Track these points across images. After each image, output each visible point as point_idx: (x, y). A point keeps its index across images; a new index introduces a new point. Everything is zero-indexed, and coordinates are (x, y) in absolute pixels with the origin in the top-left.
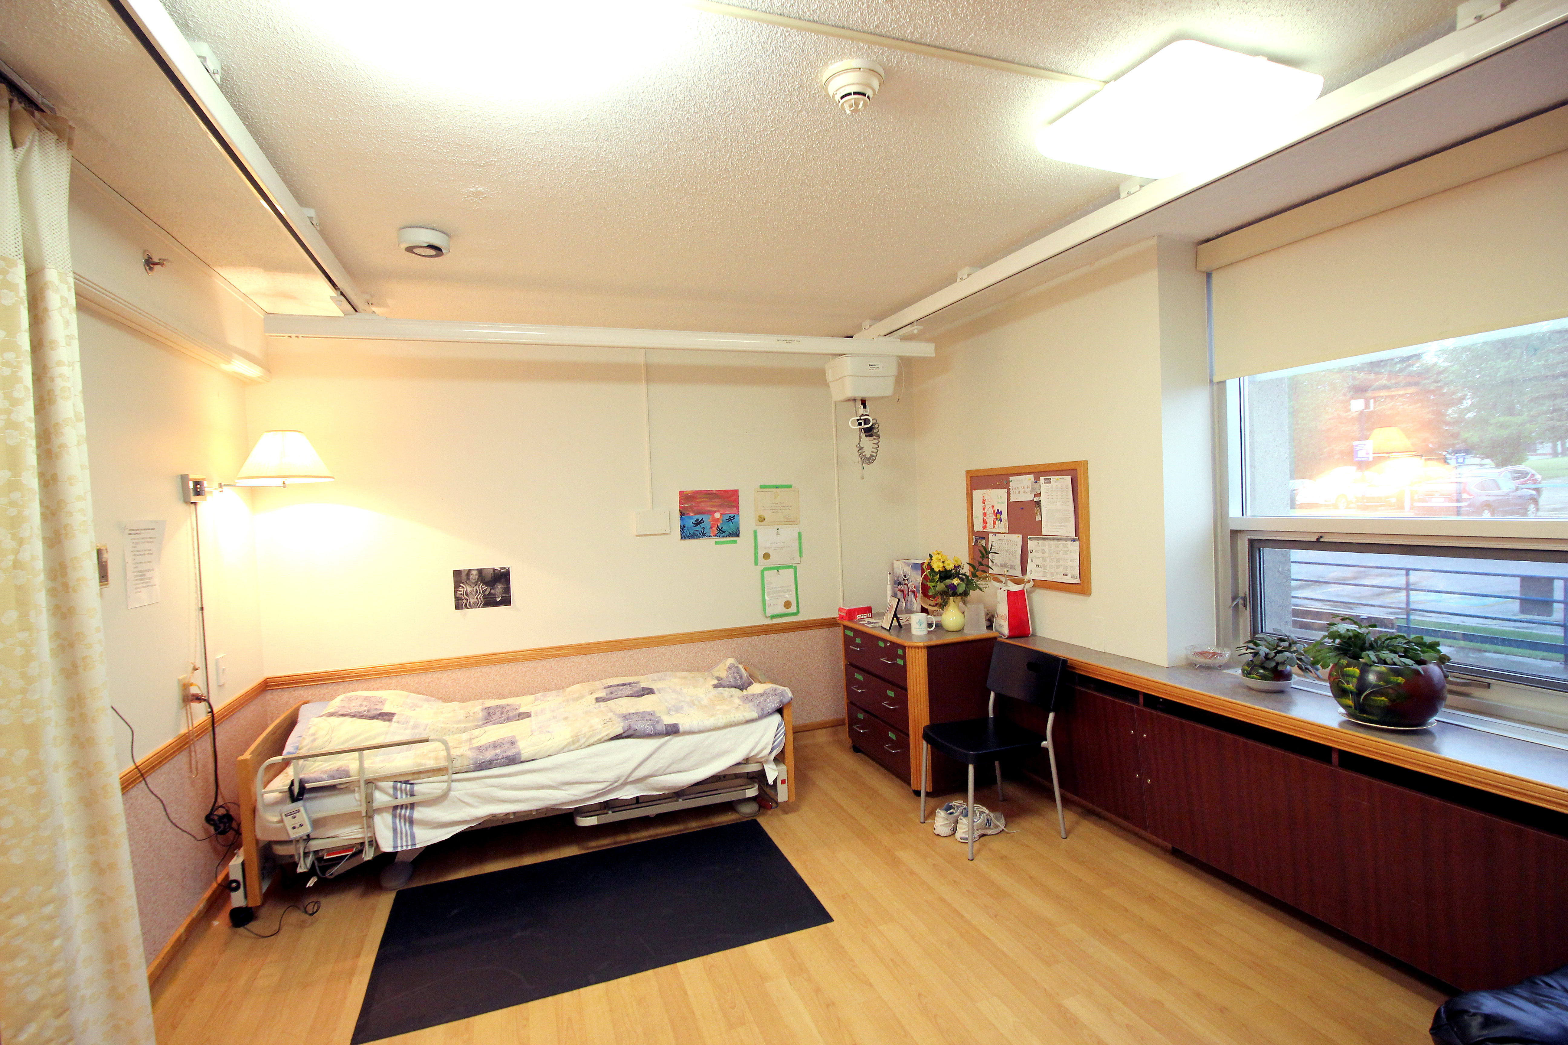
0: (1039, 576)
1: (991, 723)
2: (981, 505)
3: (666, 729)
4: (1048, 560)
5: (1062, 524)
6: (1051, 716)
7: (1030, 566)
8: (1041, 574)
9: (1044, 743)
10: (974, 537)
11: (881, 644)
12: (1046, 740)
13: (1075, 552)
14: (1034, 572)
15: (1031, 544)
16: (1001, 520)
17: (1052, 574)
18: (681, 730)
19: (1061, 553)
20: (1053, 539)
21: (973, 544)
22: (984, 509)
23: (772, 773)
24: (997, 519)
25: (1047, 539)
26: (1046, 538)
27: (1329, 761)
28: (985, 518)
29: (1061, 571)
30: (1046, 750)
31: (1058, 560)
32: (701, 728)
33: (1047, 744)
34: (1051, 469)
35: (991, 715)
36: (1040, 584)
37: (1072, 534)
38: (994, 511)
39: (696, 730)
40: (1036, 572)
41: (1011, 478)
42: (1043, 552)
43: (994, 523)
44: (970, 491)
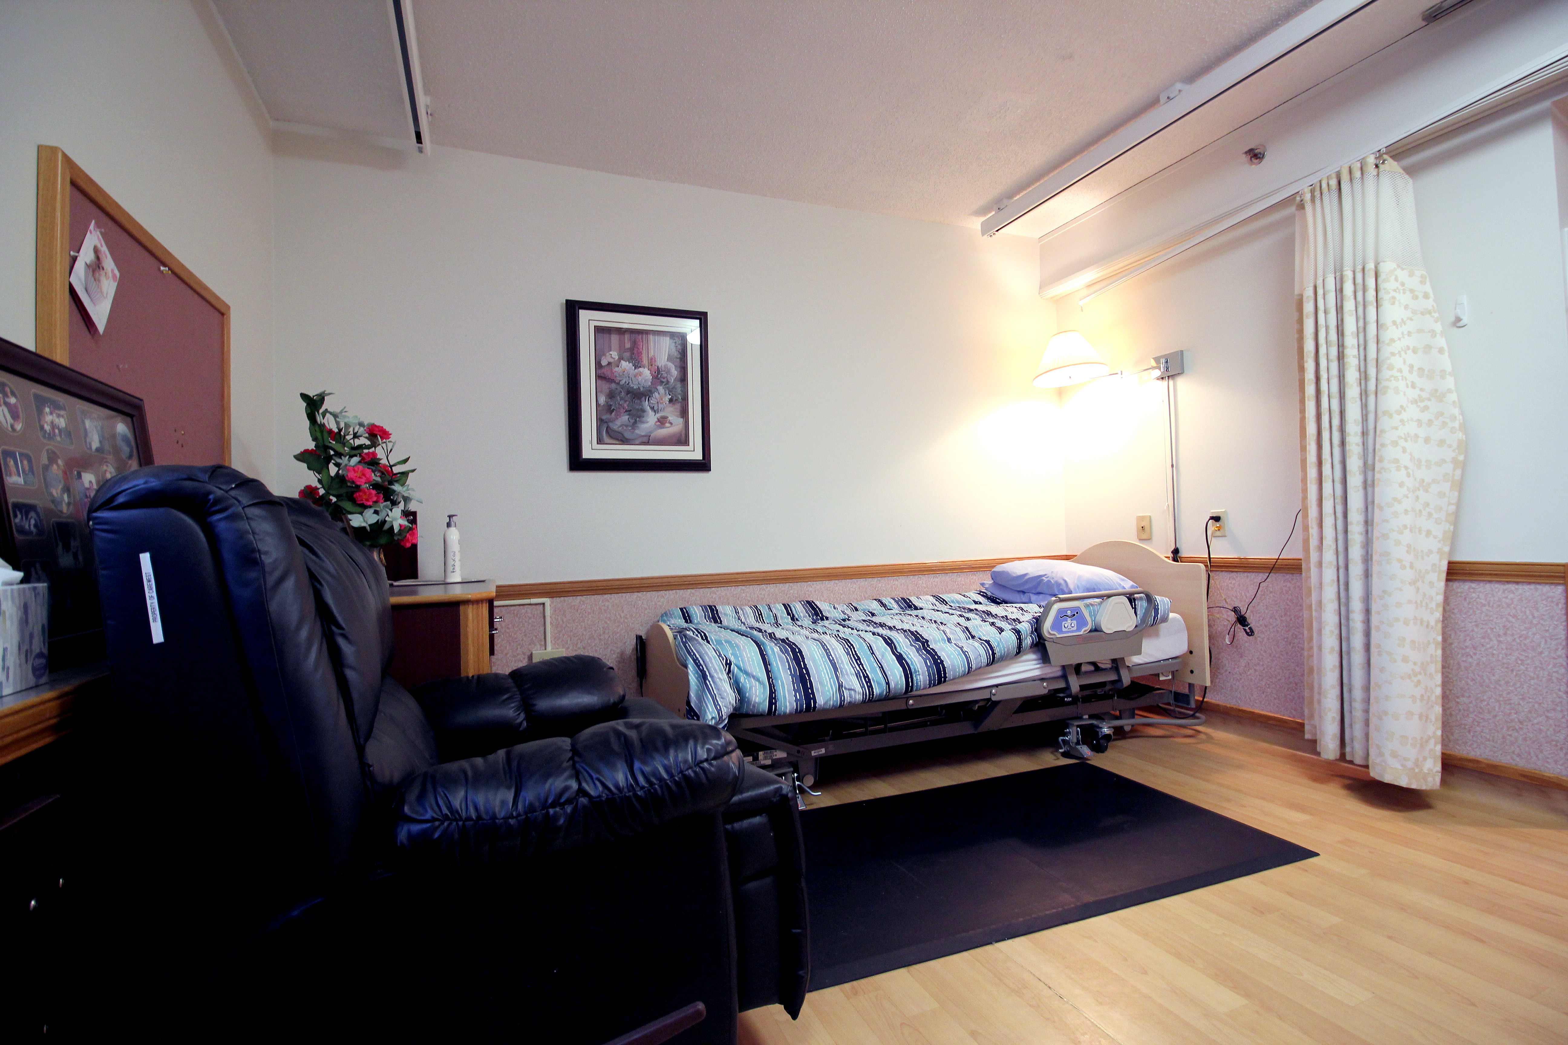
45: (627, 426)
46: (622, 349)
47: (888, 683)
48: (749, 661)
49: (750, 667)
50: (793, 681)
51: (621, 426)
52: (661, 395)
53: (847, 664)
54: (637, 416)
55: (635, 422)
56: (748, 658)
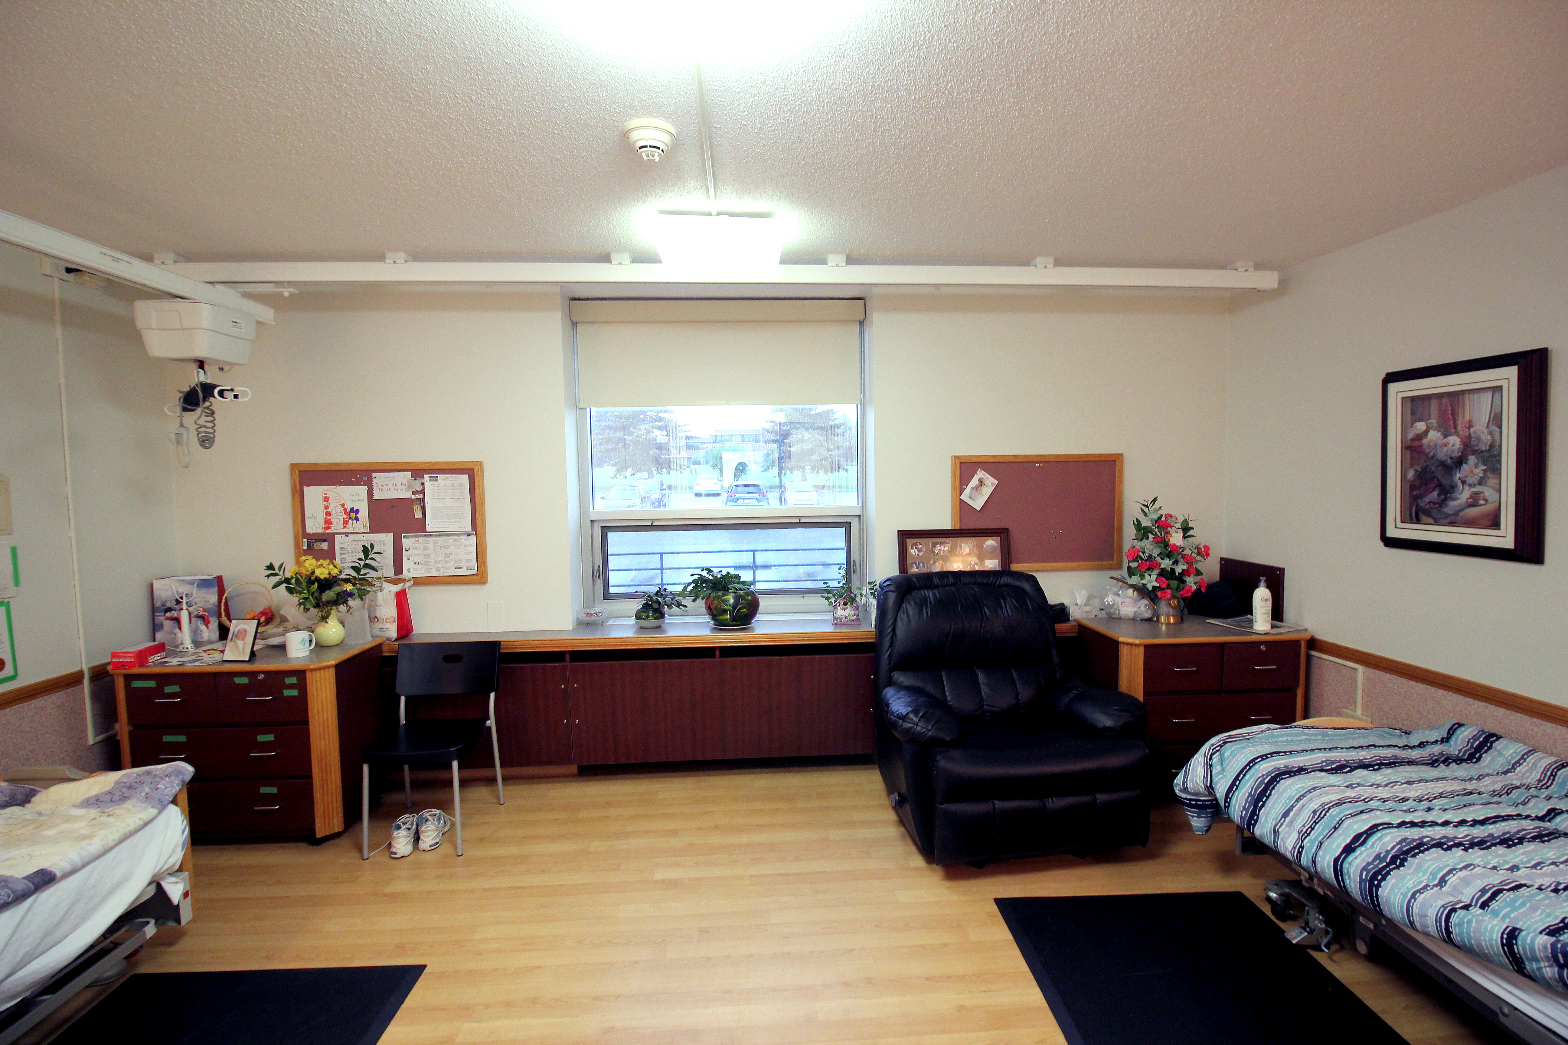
0: (421, 573)
1: (402, 729)
2: (321, 504)
3: (33, 883)
4: (433, 556)
5: (453, 520)
6: (492, 696)
7: (406, 564)
8: (423, 570)
9: (488, 722)
10: (305, 540)
11: (238, 680)
12: (489, 719)
13: (470, 546)
14: (411, 569)
15: (406, 542)
16: (357, 519)
17: (437, 569)
18: (59, 874)
19: (452, 548)
20: (440, 535)
21: (305, 548)
22: (327, 507)
23: (175, 890)
24: (350, 518)
25: (430, 535)
26: (432, 534)
27: (714, 656)
28: (328, 518)
29: (453, 564)
30: (489, 728)
31: (447, 555)
32: (87, 860)
33: (491, 723)
34: (438, 467)
35: (403, 721)
36: (419, 582)
37: (469, 529)
38: (345, 510)
39: (80, 864)
40: (415, 569)
41: (374, 475)
42: (426, 548)
43: (345, 523)
44: (298, 488)
45: (1434, 503)
46: (1442, 415)
47: (1314, 862)
48: (1234, 762)
49: (1231, 767)
50: (1247, 799)
51: (1429, 503)
52: (1473, 469)
53: (1303, 819)
54: (1447, 492)
55: (1445, 500)
56: (1236, 760)
